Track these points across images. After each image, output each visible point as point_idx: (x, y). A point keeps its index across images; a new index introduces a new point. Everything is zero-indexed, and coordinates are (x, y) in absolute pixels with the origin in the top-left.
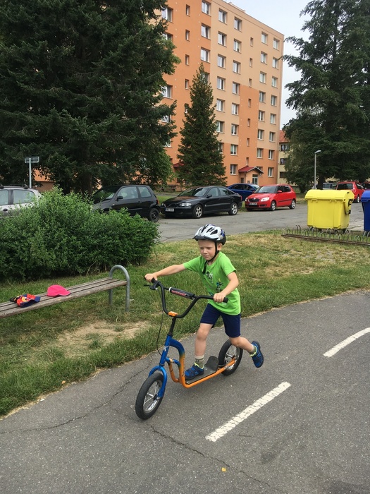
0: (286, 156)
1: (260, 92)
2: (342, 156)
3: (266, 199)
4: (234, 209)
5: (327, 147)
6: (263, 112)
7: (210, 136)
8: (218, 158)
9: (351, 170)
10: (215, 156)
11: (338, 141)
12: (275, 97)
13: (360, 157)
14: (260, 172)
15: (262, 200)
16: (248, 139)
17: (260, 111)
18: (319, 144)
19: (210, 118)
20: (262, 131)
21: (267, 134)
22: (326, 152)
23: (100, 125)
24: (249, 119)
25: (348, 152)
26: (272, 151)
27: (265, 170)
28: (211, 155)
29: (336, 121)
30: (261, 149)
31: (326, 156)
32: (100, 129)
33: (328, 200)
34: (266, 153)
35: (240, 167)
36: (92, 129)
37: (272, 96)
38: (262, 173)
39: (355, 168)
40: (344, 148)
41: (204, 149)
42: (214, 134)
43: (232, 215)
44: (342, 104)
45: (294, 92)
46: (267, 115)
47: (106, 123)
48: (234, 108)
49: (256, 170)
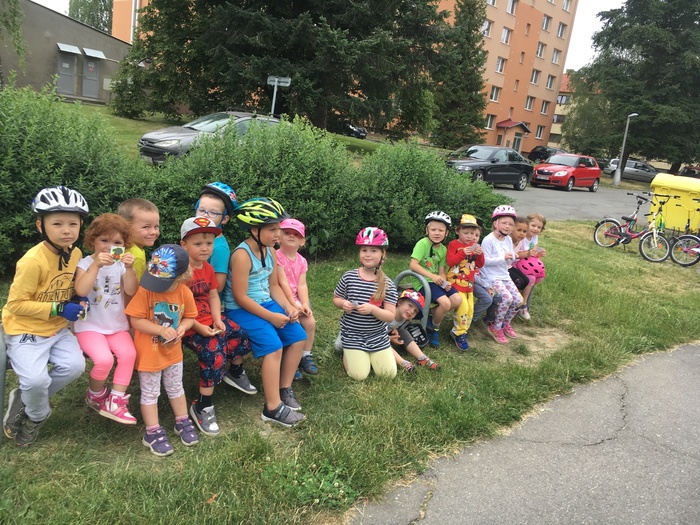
0: (565, 113)
1: (545, 15)
2: (666, 125)
3: (563, 174)
4: (523, 182)
5: (646, 111)
6: (543, 45)
7: (473, 71)
8: (479, 104)
9: (674, 148)
10: (476, 101)
11: (663, 104)
12: (564, 26)
13: (688, 130)
14: (527, 131)
15: (556, 175)
16: (518, 81)
17: (540, 43)
18: (634, 104)
19: (478, 45)
20: (538, 72)
21: (544, 77)
22: (644, 118)
23: (363, 42)
24: (523, 53)
25: (674, 122)
26: (547, 102)
27: (532, 128)
28: (471, 98)
29: (664, 74)
30: (532, 98)
31: (642, 122)
32: (362, 49)
33: (687, 192)
34: (538, 104)
35: (499, 119)
36: (351, 47)
37: (561, 23)
38: (529, 132)
39: (680, 146)
40: (672, 114)
41: (463, 89)
42: (480, 69)
43: (519, 190)
44: (678, 51)
45: (607, 24)
46: (549, 49)
47: (372, 41)
48: (504, 33)
49: (521, 126)
